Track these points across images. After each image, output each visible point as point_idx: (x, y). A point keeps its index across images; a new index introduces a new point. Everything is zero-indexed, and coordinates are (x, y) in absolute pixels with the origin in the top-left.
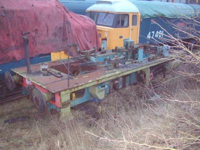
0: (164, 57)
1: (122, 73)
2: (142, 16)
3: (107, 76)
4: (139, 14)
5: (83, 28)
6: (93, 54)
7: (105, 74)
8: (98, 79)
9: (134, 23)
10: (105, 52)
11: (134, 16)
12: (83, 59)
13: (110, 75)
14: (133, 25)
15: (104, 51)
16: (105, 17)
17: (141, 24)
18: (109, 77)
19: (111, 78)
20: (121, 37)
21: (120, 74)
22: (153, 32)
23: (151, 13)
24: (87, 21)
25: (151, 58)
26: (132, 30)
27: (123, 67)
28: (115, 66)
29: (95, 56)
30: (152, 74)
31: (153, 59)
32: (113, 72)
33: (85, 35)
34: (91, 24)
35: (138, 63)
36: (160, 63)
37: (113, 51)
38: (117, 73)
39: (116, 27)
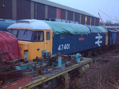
0: (77, 63)
1: (47, 78)
2: (53, 33)
3: (35, 81)
4: (52, 31)
5: (6, 42)
6: (18, 64)
7: (32, 80)
8: (27, 85)
9: (48, 38)
10: (27, 62)
11: (48, 33)
12: (9, 68)
13: (37, 81)
14: (47, 39)
15: (26, 60)
16: (24, 34)
17: (53, 39)
18: (37, 83)
19: (38, 84)
20: (38, 50)
21: (45, 79)
22: (62, 45)
23: (60, 30)
24: (10, 36)
25: (68, 65)
26: (47, 43)
27: (47, 73)
28: (40, 73)
29: (19, 65)
30: (69, 78)
31: (69, 65)
32: (39, 78)
33: (8, 48)
34: (13, 38)
35: (58, 69)
36: (75, 68)
37: (34, 60)
38: (43, 78)
39: (33, 41)
